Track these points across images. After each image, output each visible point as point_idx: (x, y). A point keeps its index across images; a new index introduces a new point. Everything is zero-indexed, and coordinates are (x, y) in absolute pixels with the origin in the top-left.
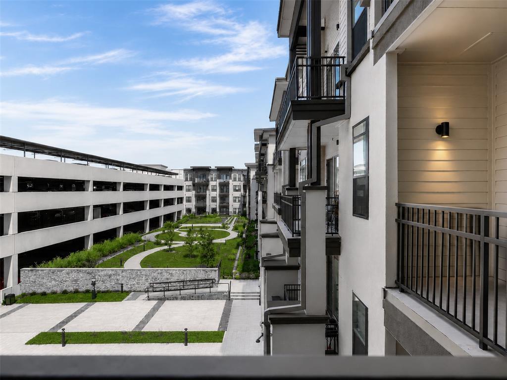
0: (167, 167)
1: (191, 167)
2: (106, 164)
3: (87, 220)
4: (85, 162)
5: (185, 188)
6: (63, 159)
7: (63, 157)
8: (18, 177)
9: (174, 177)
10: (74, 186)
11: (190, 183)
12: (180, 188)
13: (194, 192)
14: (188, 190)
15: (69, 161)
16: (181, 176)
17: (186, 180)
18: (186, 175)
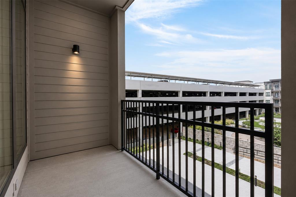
0: (253, 82)
1: (270, 80)
2: (216, 83)
3: (207, 110)
4: (206, 83)
5: (265, 94)
6: (198, 83)
7: (197, 82)
8: (183, 91)
9: (257, 88)
10: (202, 94)
11: (270, 91)
12: (261, 94)
13: (272, 97)
14: (268, 96)
15: (200, 83)
16: (263, 87)
17: (266, 89)
18: (266, 86)
